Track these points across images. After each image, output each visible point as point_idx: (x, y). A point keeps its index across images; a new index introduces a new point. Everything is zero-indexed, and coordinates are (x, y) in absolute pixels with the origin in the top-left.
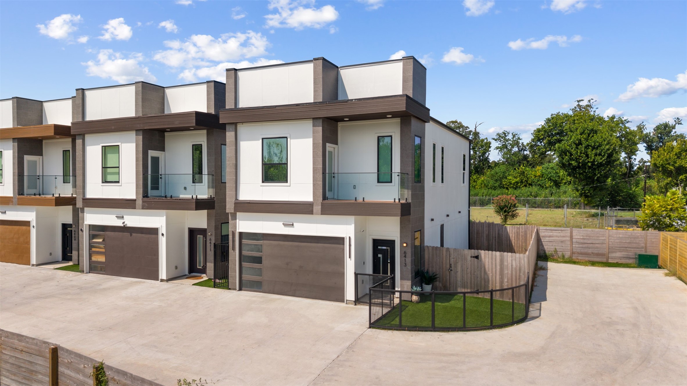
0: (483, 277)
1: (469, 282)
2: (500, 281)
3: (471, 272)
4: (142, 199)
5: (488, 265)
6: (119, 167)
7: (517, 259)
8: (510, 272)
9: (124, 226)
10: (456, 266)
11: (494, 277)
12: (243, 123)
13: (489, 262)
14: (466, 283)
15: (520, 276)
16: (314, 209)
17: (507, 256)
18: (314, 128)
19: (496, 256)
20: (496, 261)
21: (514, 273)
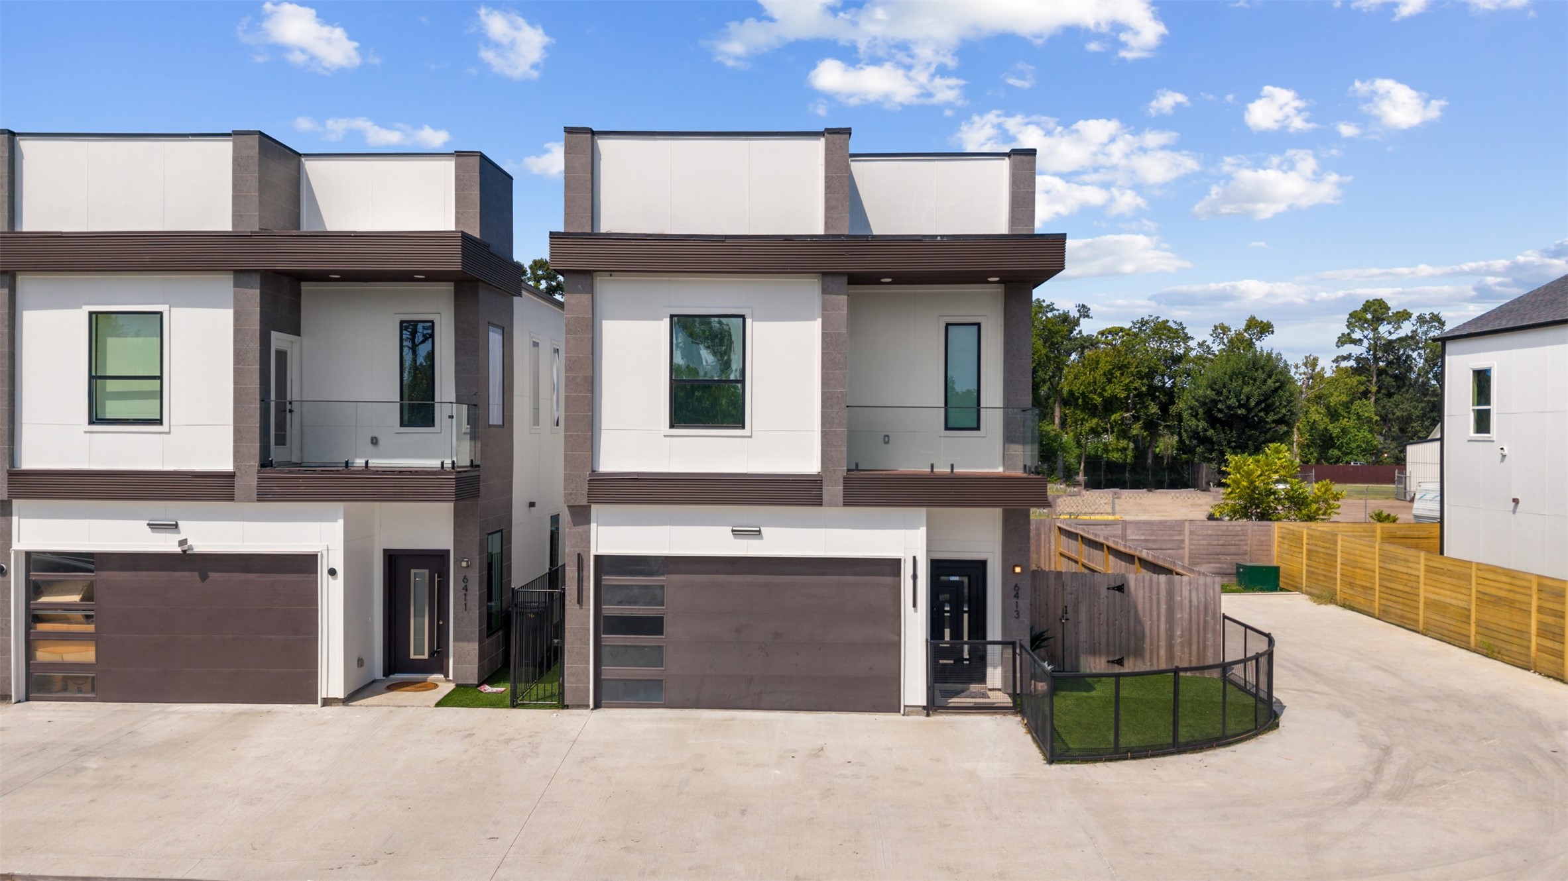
0: (1132, 630)
1: (1103, 641)
2: (1167, 634)
3: (1108, 621)
4: (259, 472)
5: (1144, 602)
6: (161, 378)
7: (1199, 588)
8: (1186, 616)
9: (184, 551)
10: (1076, 611)
11: (1155, 628)
12: (613, 273)
13: (1144, 598)
14: (1097, 644)
15: (1205, 621)
16: (824, 492)
17: (1181, 582)
18: (827, 297)
19: (1158, 583)
20: (1158, 594)
21: (1194, 616)
